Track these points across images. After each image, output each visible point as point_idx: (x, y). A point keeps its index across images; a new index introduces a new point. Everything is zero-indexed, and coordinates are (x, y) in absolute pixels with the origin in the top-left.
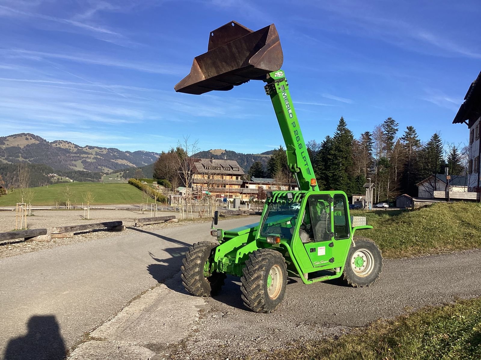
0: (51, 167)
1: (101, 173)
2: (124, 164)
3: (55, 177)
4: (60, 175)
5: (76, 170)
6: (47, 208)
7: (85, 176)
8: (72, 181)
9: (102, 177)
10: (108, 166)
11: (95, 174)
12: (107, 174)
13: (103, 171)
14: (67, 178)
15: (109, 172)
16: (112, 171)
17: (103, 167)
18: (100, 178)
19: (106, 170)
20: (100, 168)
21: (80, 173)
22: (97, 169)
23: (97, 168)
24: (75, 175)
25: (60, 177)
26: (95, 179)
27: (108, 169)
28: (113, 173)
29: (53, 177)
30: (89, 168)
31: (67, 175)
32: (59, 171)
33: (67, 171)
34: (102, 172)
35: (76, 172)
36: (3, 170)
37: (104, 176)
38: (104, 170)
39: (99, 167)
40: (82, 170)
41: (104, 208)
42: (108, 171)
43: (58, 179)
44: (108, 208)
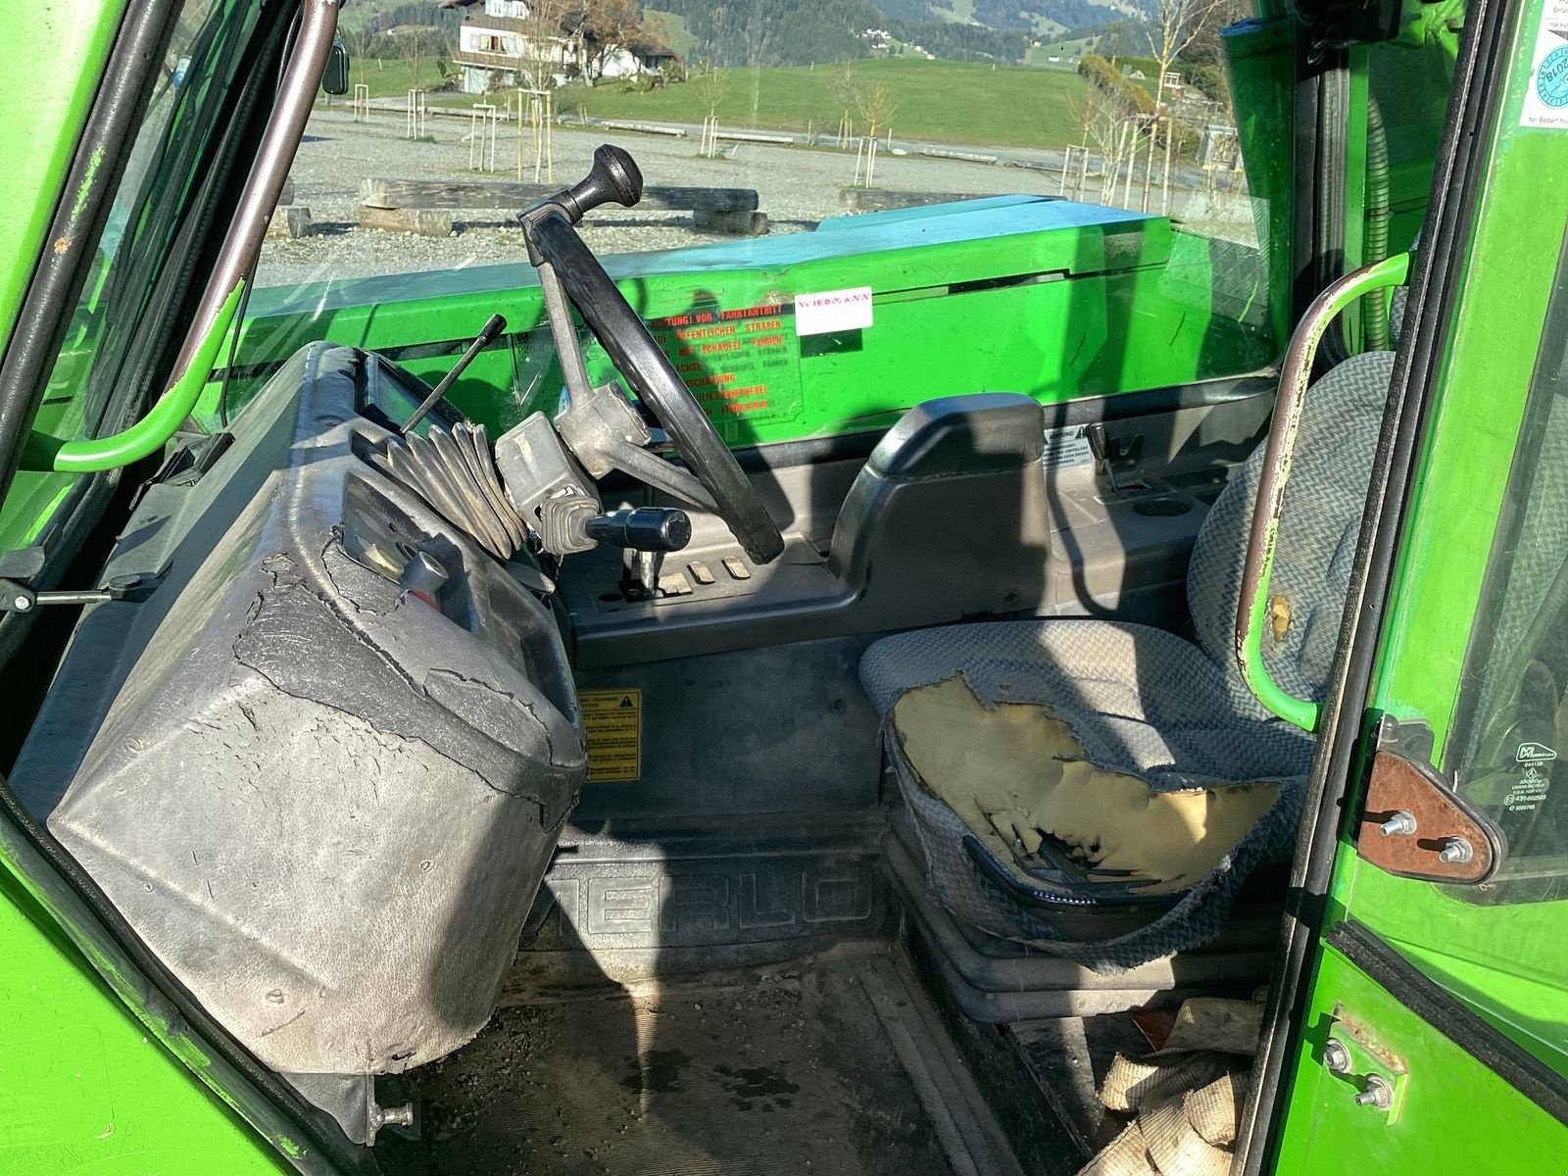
0: (875, 6)
1: (1026, 38)
2: (1106, 5)
3: (882, 41)
4: (898, 38)
5: (948, 22)
6: (781, 139)
7: (973, 43)
8: (930, 57)
9: (1029, 53)
10: (1053, 10)
11: (1007, 38)
12: (1045, 40)
13: (1033, 29)
14: (918, 48)
15: (1053, 35)
16: (1060, 29)
17: (1036, 15)
18: (1022, 56)
19: (1044, 26)
20: (1025, 19)
21: (962, 32)
22: (1016, 22)
23: (1016, 17)
24: (942, 38)
25: (897, 44)
26: (1004, 58)
27: (1052, 23)
28: (1067, 37)
29: (877, 40)
30: (990, 15)
31: (918, 37)
32: (898, 22)
33: (921, 23)
34: (1029, 34)
35: (946, 29)
36: (736, 10)
37: (1036, 48)
38: (1037, 25)
39: (1024, 15)
40: (966, 20)
41: (960, 155)
42: (1051, 29)
43: (892, 50)
44: (971, 156)
